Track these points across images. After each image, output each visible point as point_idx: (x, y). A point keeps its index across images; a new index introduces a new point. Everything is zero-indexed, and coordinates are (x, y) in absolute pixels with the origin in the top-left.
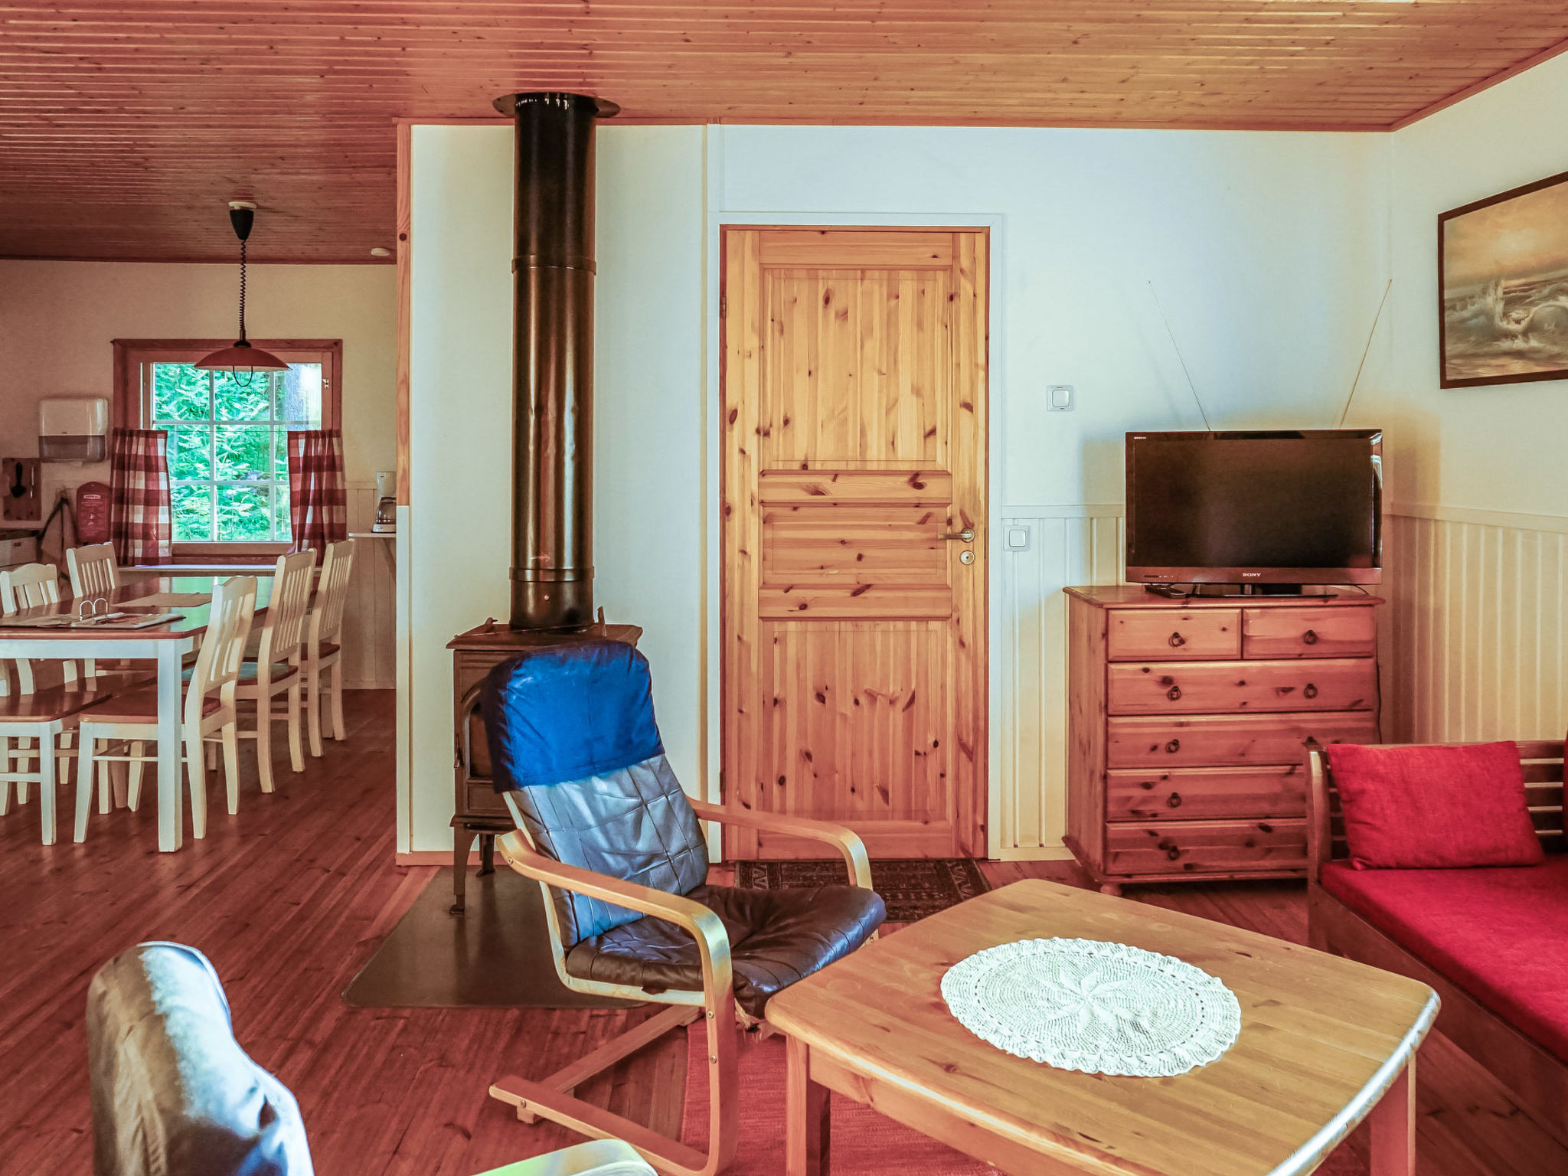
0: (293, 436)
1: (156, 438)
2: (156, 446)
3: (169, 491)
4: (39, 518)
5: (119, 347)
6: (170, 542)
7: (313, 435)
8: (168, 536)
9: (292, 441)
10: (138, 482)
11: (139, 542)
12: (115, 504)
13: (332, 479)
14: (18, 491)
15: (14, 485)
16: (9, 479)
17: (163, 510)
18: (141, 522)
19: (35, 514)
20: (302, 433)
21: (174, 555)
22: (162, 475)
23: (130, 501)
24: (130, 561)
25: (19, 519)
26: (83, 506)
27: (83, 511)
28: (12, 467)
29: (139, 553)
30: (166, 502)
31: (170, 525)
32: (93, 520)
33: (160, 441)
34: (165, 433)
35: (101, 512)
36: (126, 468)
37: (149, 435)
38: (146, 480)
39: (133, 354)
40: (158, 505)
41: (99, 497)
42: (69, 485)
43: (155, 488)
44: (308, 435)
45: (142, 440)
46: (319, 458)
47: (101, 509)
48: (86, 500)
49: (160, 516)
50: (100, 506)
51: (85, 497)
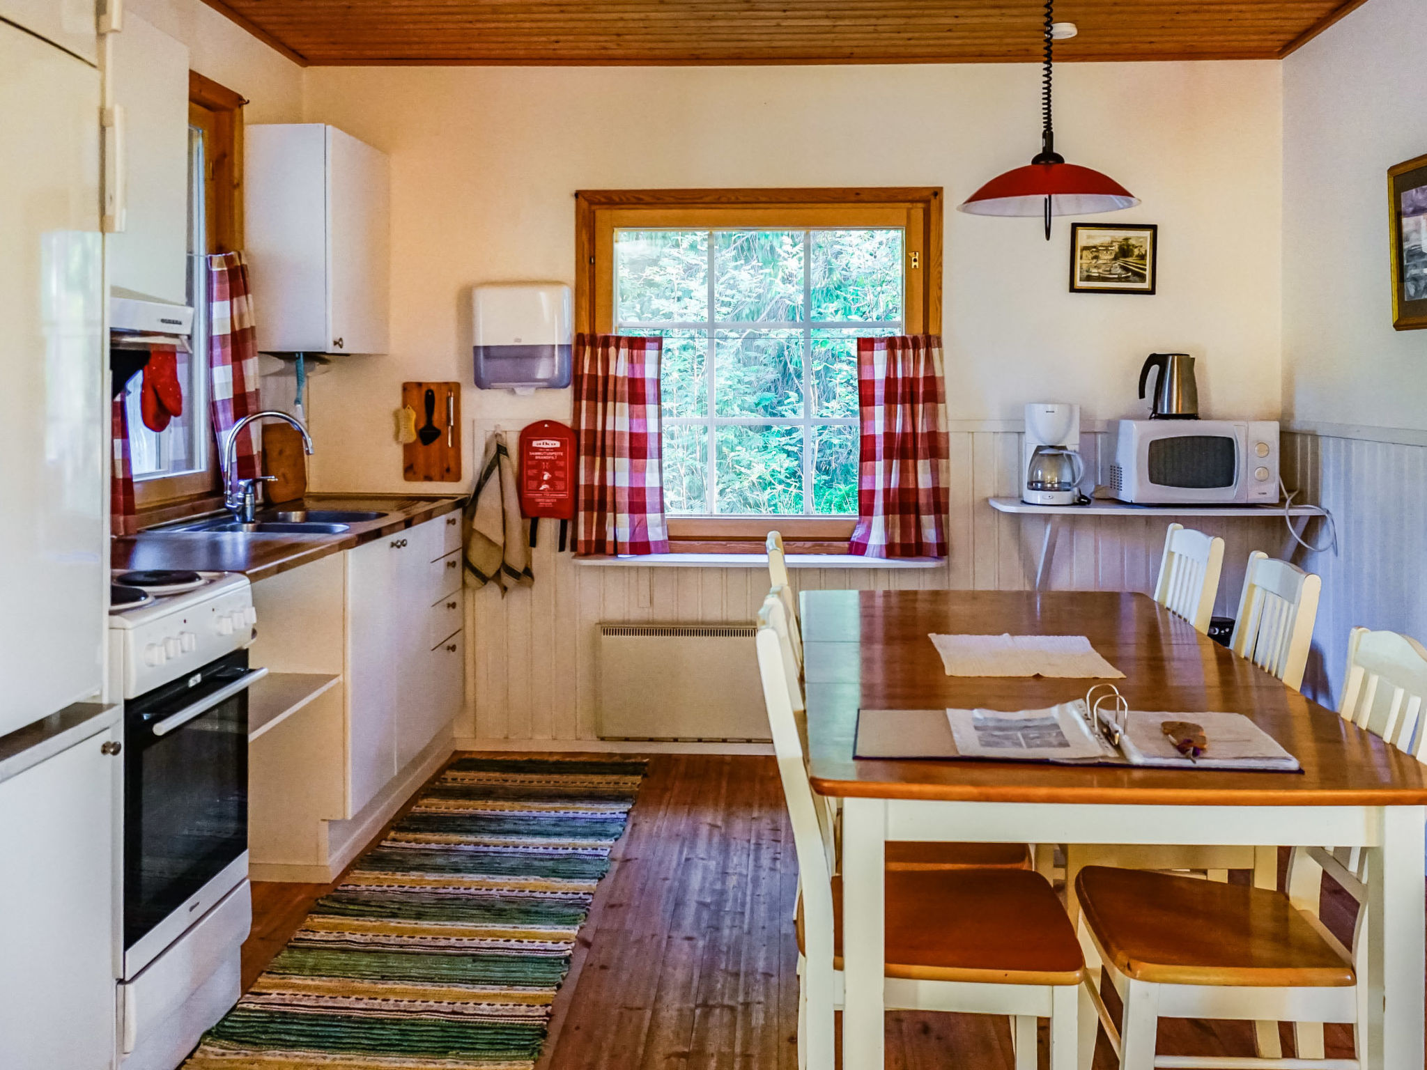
0: (865, 344)
1: (643, 348)
2: (643, 362)
3: (660, 435)
4: (457, 478)
5: (585, 204)
6: (663, 517)
7: (898, 342)
8: (658, 507)
9: (865, 354)
10: (620, 420)
11: (624, 518)
12: (585, 455)
13: (933, 417)
14: (428, 434)
15: (422, 425)
16: (414, 416)
17: (651, 464)
18: (627, 485)
19: (453, 473)
20: (881, 340)
21: (670, 538)
22: (651, 409)
23: (609, 451)
24: (610, 549)
25: (428, 478)
26: (533, 458)
27: (533, 467)
28: (418, 398)
29: (624, 535)
30: (656, 453)
31: (661, 489)
32: (547, 482)
33: (650, 354)
34: (658, 341)
35: (560, 469)
36: (600, 396)
37: (637, 344)
38: (631, 417)
39: (603, 215)
40: (645, 457)
41: (558, 444)
42: (505, 426)
43: (641, 431)
44: (891, 343)
45: (624, 352)
46: (911, 383)
47: (562, 464)
48: (537, 449)
49: (648, 475)
50: (559, 458)
51: (535, 444)
